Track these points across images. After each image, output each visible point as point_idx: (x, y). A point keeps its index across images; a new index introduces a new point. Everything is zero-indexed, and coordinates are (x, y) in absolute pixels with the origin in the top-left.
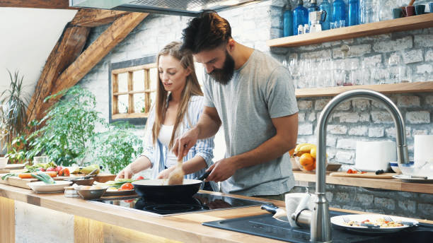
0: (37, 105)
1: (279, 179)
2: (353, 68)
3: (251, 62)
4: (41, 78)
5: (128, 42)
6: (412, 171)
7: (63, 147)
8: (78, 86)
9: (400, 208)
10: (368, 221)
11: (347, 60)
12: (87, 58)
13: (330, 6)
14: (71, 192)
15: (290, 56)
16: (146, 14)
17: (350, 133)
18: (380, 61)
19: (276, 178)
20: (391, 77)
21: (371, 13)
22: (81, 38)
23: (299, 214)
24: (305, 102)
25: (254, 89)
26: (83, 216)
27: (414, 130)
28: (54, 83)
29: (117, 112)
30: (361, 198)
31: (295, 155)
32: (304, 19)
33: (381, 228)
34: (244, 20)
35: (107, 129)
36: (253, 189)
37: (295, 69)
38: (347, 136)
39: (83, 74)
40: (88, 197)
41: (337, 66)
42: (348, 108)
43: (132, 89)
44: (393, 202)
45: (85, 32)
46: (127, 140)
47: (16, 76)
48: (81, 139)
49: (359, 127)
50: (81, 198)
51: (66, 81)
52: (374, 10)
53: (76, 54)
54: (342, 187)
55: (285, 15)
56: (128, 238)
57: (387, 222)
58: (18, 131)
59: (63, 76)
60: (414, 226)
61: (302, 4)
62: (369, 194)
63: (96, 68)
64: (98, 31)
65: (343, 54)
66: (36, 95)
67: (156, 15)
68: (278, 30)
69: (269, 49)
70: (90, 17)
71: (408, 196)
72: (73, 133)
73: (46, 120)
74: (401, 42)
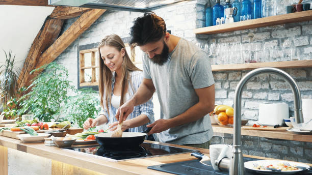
0: (25, 76)
1: (202, 132)
2: (257, 50)
4: (28, 56)
5: (92, 30)
6: (301, 126)
7: (44, 106)
8: (55, 63)
9: (291, 152)
10: (272, 166)
11: (252, 44)
12: (61, 42)
13: (240, 4)
14: (49, 142)
15: (211, 41)
16: (104, 10)
17: (255, 97)
18: (277, 44)
19: (200, 131)
20: (285, 56)
21: (270, 9)
22: (57, 27)
23: (221, 161)
24: (221, 74)
26: (58, 160)
27: (302, 95)
28: (37, 60)
29: (83, 81)
30: (262, 145)
31: (214, 114)
33: (282, 171)
34: (177, 14)
35: (76, 94)
37: (214, 50)
38: (252, 100)
39: (59, 54)
40: (62, 146)
41: (245, 48)
42: (253, 79)
43: (94, 65)
44: (286, 148)
45: (60, 23)
46: (91, 102)
47: (10, 55)
48: (57, 101)
49: (261, 93)
50: (56, 146)
51: (46, 59)
52: (272, 7)
53: (53, 39)
54: (249, 137)
57: (286, 167)
58: (12, 96)
59: (44, 55)
60: (307, 170)
61: (219, 2)
62: (268, 142)
63: (68, 50)
64: (70, 21)
65: (249, 39)
66: (24, 69)
67: (112, 11)
68: (202, 22)
69: (195, 36)
70: (64, 12)
71: (297, 144)
72: (52, 96)
73: (32, 87)
74: (292, 30)
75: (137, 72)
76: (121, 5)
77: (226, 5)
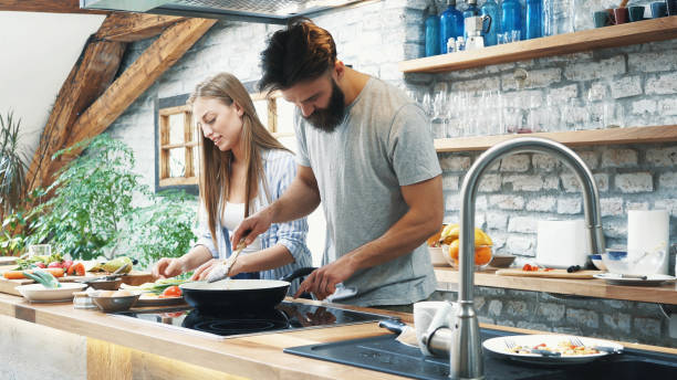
0: (43, 165)
1: (409, 280)
2: (532, 106)
3: (366, 97)
4: (49, 122)
5: (185, 65)
6: (625, 267)
7: (82, 229)
8: (105, 135)
9: (605, 324)
10: (544, 345)
11: (524, 93)
12: (120, 92)
13: (498, 9)
14: (84, 300)
15: (436, 88)
16: (213, 22)
17: (529, 207)
18: (576, 94)
19: (405, 278)
20: (592, 120)
21: (561, 19)
22: (111, 60)
23: (433, 334)
24: (459, 158)
25: (370, 140)
26: (100, 338)
27: (628, 202)
28: (69, 129)
29: (167, 176)
30: (546, 310)
31: (442, 242)
32: (456, 29)
33: (562, 356)
34: (364, 30)
35: (152, 202)
36: (370, 295)
37: (443, 108)
38: (524, 213)
39: (115, 116)
40: (110, 308)
41: (509, 103)
42: (526, 169)
43: (190, 140)
44: (596, 316)
45: (118, 50)
46: (182, 219)
47: (10, 120)
48: (111, 218)
49: (543, 198)
50: (98, 309)
51: (88, 126)
52: (565, 14)
53: (103, 84)
54: (517, 293)
55: (427, 22)
56: (169, 372)
57: (573, 347)
58: (13, 206)
59: (84, 119)
60: (616, 353)
61: (453, 5)
62: (557, 303)
63: (136, 106)
64: (138, 47)
65: (518, 84)
66: (40, 149)
67: (229, 22)
68: (417, 46)
69: (401, 75)
70: (125, 26)
71: (619, 307)
72: (98, 208)
73: (55, 188)
74: (607, 64)
75: (280, 152)
76: (243, 10)
77: (469, 10)
